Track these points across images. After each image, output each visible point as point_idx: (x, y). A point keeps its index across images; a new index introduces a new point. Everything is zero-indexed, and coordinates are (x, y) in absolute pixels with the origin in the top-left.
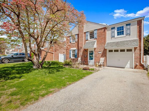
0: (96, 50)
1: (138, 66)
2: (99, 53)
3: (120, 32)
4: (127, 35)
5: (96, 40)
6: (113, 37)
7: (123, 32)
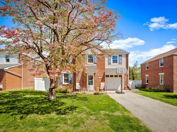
0: (96, 75)
1: (126, 88)
2: (99, 78)
3: (115, 60)
4: (119, 63)
5: (96, 65)
6: (109, 64)
7: (117, 60)
